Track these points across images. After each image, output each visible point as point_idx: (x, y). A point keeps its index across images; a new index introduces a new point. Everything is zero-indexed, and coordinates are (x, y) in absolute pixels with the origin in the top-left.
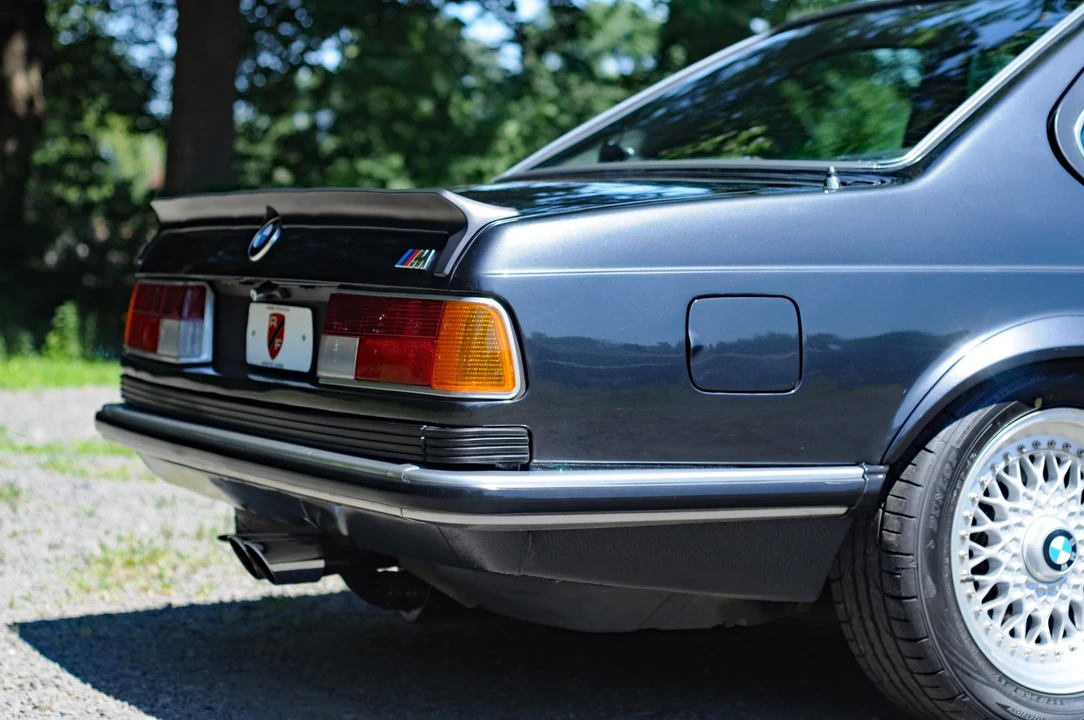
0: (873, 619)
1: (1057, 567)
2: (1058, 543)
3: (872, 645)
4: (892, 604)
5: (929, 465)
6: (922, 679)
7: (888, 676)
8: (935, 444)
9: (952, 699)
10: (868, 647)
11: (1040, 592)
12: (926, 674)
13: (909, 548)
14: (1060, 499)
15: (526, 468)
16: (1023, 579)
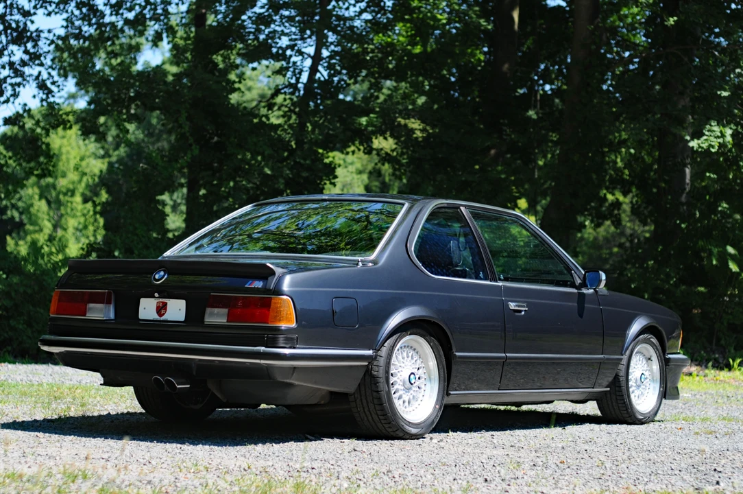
0: (366, 399)
1: (412, 384)
2: (412, 376)
3: (364, 408)
4: (375, 394)
5: (384, 351)
6: (381, 417)
7: (367, 418)
8: (386, 344)
9: (389, 423)
10: (362, 409)
11: (406, 392)
12: (383, 415)
13: (381, 376)
14: (410, 364)
15: (294, 348)
16: (403, 388)
